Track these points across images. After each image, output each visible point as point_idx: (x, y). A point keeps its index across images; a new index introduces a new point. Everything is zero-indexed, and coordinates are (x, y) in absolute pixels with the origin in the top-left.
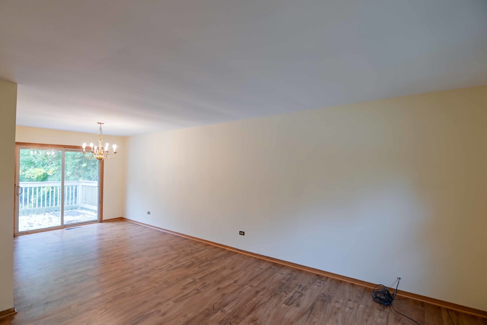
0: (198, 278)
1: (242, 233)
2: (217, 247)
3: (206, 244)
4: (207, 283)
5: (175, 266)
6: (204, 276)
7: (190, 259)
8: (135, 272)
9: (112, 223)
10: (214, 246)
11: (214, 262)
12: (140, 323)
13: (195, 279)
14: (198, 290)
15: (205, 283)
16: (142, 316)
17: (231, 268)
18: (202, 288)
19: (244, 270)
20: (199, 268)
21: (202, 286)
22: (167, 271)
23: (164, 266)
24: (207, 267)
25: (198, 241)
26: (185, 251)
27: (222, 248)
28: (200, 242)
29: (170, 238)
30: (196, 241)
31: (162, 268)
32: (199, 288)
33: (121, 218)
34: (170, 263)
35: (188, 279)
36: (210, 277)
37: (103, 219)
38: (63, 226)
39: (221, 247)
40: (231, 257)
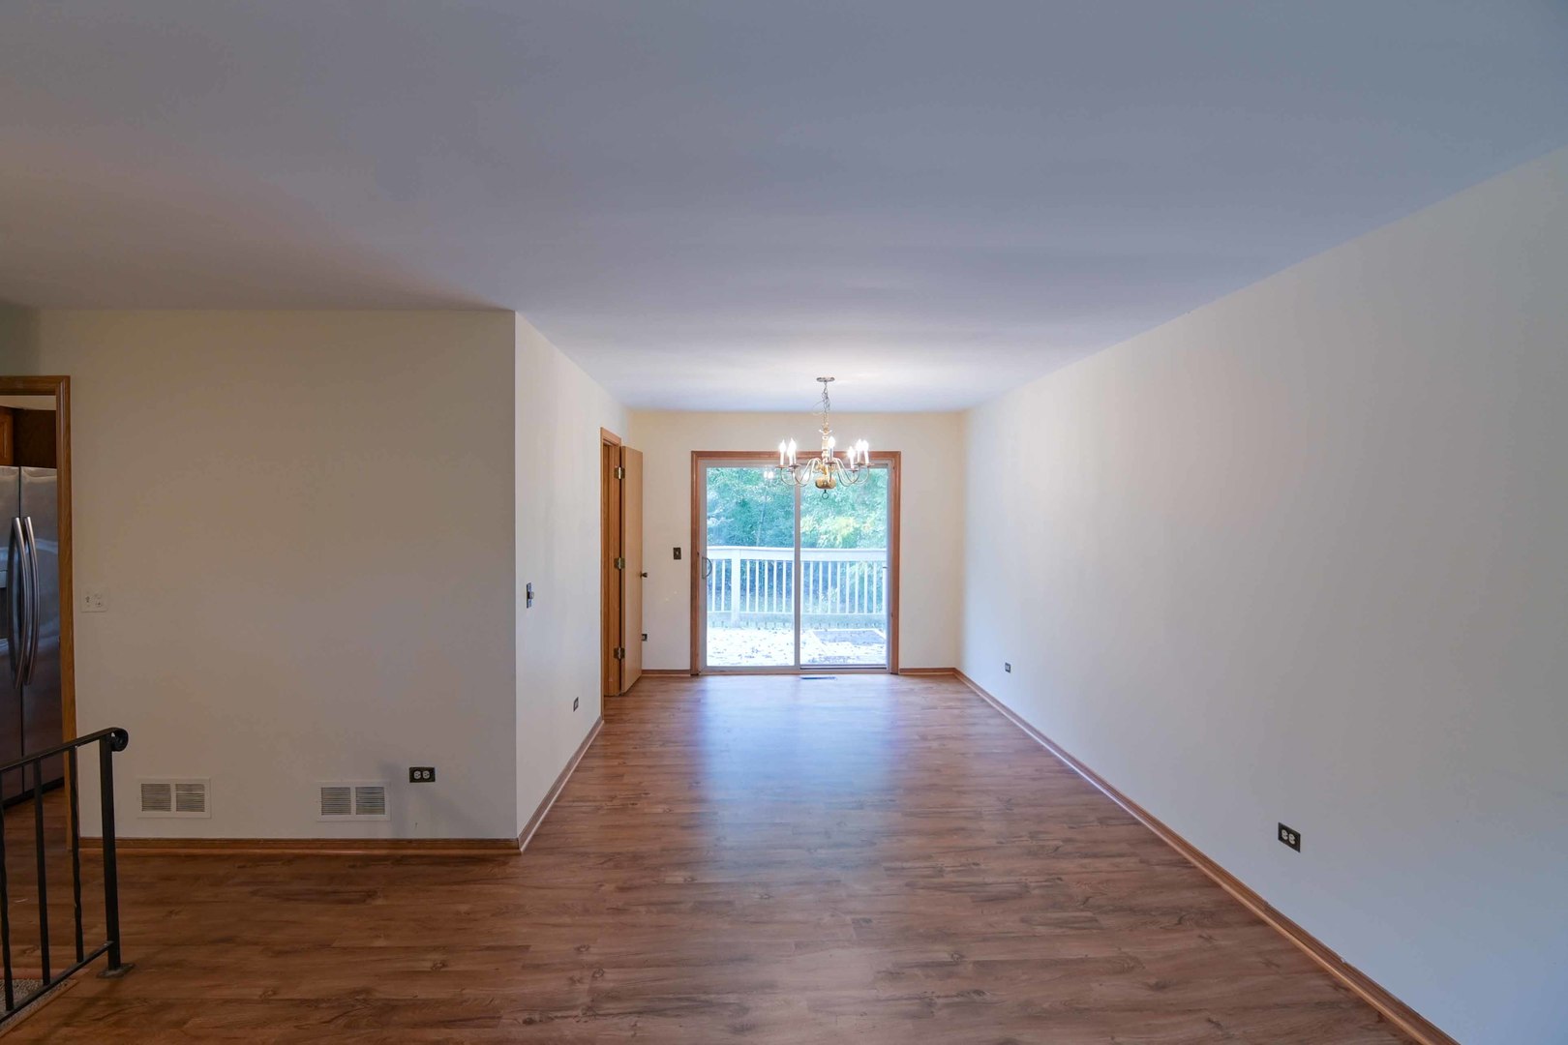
0: (973, 959)
1: (1290, 838)
2: (1188, 862)
3: (1153, 833)
4: (988, 997)
5: (948, 878)
6: (1002, 962)
7: (1025, 875)
8: (819, 851)
9: (916, 680)
10: (1180, 854)
11: (1107, 921)
12: (666, 1016)
13: (962, 957)
14: (930, 1005)
15: (979, 992)
16: (688, 999)
17: (1153, 981)
18: (947, 1006)
19: (1209, 1021)
20: (1023, 920)
21: (956, 1000)
22: (907, 885)
23: (917, 865)
24: (1058, 931)
25: (1127, 813)
26: (1041, 836)
27: (1206, 876)
28: (1134, 818)
29: (1037, 770)
30: (1124, 810)
31: (903, 868)
32: (936, 1000)
33: (954, 670)
34: (947, 862)
35: (936, 947)
36: (1025, 977)
37: (900, 667)
38: (798, 670)
39: (1204, 869)
40: (1206, 933)
